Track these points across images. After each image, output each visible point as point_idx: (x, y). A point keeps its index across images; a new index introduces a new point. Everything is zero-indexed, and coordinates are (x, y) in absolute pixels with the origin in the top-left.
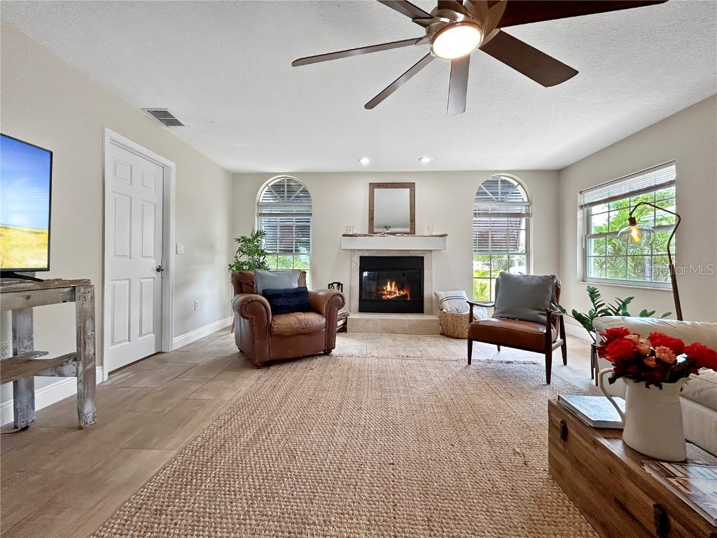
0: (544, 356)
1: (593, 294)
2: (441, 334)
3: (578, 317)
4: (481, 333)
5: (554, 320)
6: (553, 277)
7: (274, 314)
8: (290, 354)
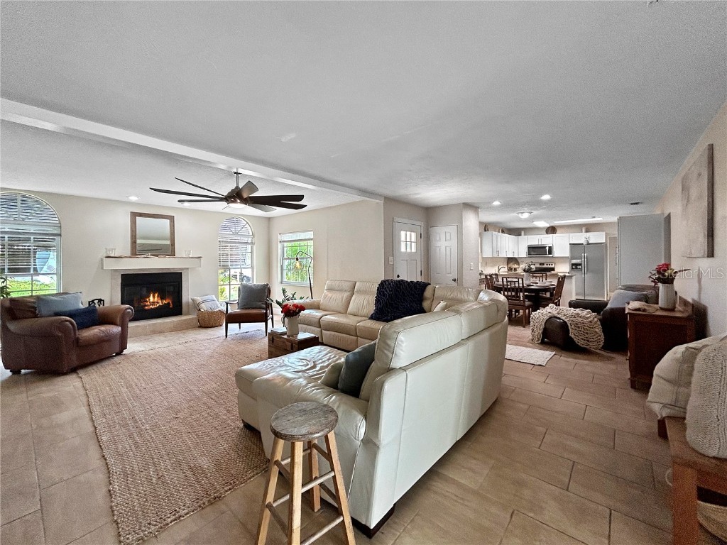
0: (264, 323)
1: (284, 291)
2: (199, 327)
3: (278, 303)
4: (232, 319)
5: (269, 306)
6: (268, 285)
7: (78, 329)
8: (95, 357)
